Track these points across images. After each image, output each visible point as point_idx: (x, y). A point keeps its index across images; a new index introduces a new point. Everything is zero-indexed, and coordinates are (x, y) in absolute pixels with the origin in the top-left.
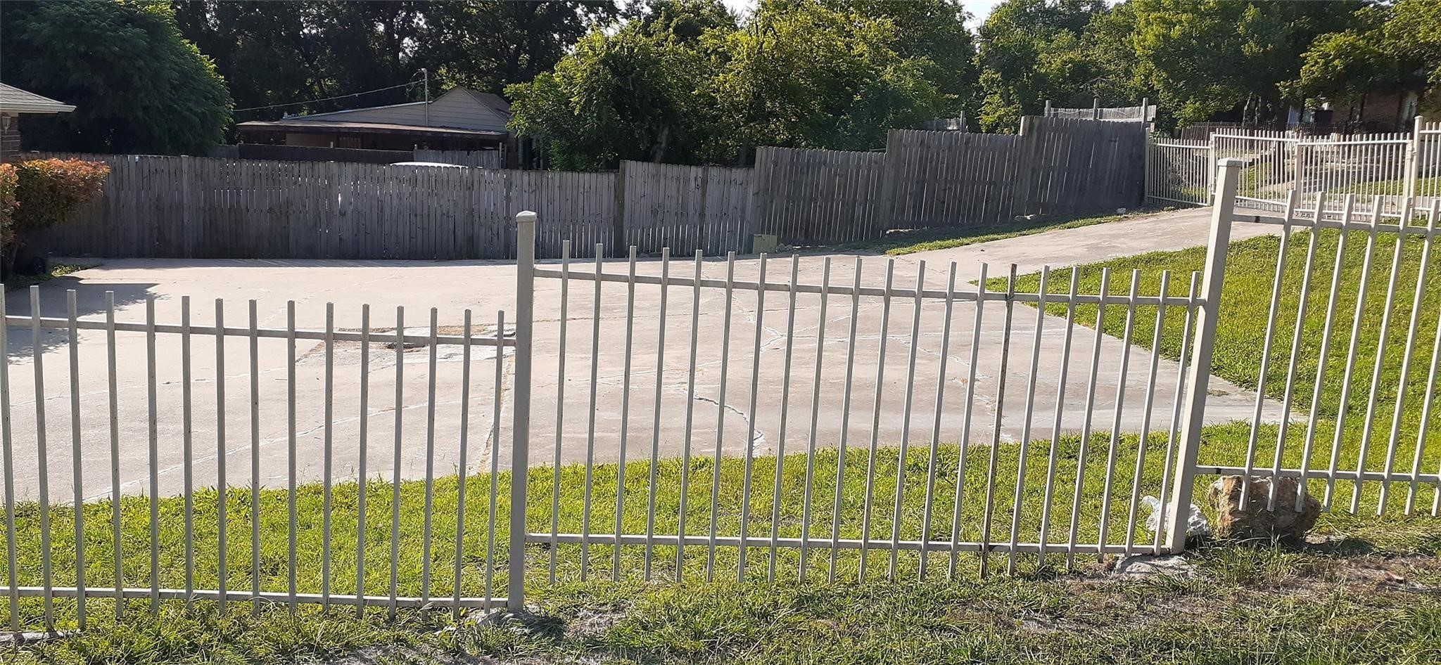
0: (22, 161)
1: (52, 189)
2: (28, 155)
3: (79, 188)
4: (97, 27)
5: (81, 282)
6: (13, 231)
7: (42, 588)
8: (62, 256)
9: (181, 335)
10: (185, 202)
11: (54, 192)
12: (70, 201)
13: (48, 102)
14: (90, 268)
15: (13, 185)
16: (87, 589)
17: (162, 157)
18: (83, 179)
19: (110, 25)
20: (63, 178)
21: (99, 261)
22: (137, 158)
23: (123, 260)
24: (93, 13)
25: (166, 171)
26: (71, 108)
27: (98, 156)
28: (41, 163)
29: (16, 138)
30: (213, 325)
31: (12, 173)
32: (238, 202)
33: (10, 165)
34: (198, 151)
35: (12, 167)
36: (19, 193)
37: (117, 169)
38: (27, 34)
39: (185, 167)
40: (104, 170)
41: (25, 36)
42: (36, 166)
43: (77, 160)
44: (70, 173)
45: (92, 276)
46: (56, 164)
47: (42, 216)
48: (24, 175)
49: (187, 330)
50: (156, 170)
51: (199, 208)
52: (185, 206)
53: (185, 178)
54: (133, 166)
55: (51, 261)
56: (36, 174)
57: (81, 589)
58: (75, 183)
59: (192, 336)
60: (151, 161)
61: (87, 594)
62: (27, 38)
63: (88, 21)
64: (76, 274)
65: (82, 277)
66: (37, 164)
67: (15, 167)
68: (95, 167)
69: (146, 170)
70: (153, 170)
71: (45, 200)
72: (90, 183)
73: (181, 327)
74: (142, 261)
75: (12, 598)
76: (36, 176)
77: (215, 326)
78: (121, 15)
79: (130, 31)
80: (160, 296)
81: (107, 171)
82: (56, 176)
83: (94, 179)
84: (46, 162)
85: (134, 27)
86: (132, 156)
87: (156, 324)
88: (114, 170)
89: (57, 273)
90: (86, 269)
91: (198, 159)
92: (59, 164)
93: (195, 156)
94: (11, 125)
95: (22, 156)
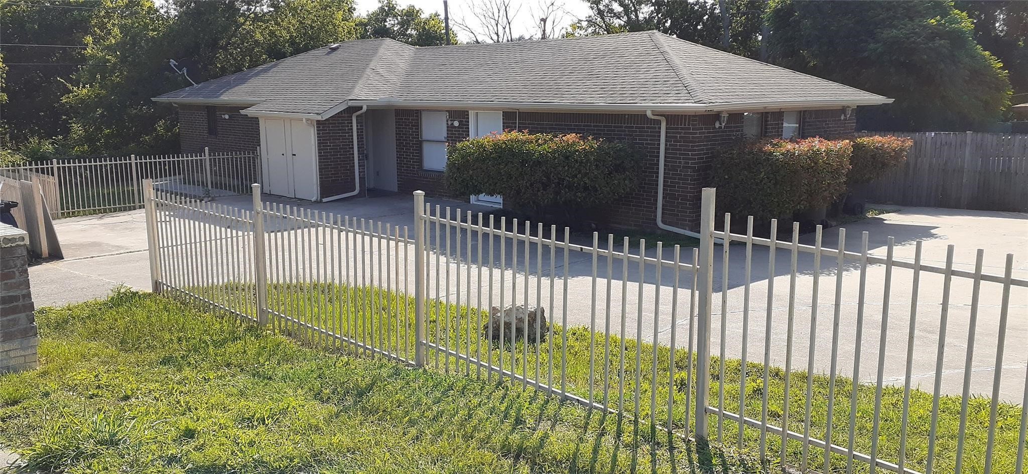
0: (856, 138)
1: (873, 157)
2: (860, 134)
3: (891, 156)
4: (914, 42)
5: (885, 222)
6: (845, 185)
7: (847, 450)
8: (874, 203)
9: (973, 280)
10: (966, 167)
11: (874, 159)
12: (884, 165)
13: (877, 97)
14: (892, 212)
15: (849, 154)
16: (877, 460)
17: (952, 133)
18: (894, 150)
19: (923, 40)
20: (881, 149)
21: (897, 207)
22: (933, 134)
23: (915, 208)
24: (913, 33)
25: (953, 143)
26: (891, 101)
27: (905, 134)
28: (868, 139)
29: (853, 123)
30: (1002, 275)
31: (849, 147)
32: (1009, 168)
33: (849, 141)
34: (979, 128)
35: (850, 142)
36: (852, 160)
37: (918, 142)
38: (867, 52)
39: (969, 140)
40: (909, 143)
41: (866, 54)
42: (865, 141)
43: (891, 137)
44: (886, 146)
45: (892, 218)
46: (877, 140)
47: (865, 176)
48: (857, 147)
49: (978, 277)
50: (946, 143)
51: (976, 171)
52: (965, 170)
53: (968, 149)
54: (929, 140)
55: (867, 206)
56: (864, 147)
57: (873, 459)
58: (889, 153)
59: (982, 282)
60: (943, 136)
61: (877, 464)
62: (867, 55)
63: (908, 39)
64: (881, 216)
65: (885, 219)
66: (865, 140)
67: (852, 142)
68: (903, 142)
69: (939, 143)
70: (943, 142)
71: (867, 164)
72: (898, 153)
73: (973, 274)
74: (928, 209)
75: (827, 451)
76: (864, 148)
77: (1004, 277)
78: (932, 33)
79: (938, 42)
80: (940, 237)
81: (912, 144)
82: (877, 148)
83: (902, 150)
84: (871, 138)
85: (941, 39)
86: (930, 133)
87: (953, 269)
88: (915, 143)
89: (870, 215)
90: (889, 213)
91: (979, 135)
92: (880, 140)
93: (977, 132)
94: (851, 114)
95: (856, 134)
